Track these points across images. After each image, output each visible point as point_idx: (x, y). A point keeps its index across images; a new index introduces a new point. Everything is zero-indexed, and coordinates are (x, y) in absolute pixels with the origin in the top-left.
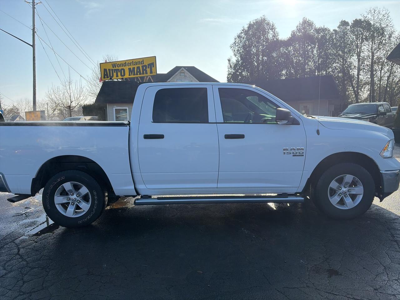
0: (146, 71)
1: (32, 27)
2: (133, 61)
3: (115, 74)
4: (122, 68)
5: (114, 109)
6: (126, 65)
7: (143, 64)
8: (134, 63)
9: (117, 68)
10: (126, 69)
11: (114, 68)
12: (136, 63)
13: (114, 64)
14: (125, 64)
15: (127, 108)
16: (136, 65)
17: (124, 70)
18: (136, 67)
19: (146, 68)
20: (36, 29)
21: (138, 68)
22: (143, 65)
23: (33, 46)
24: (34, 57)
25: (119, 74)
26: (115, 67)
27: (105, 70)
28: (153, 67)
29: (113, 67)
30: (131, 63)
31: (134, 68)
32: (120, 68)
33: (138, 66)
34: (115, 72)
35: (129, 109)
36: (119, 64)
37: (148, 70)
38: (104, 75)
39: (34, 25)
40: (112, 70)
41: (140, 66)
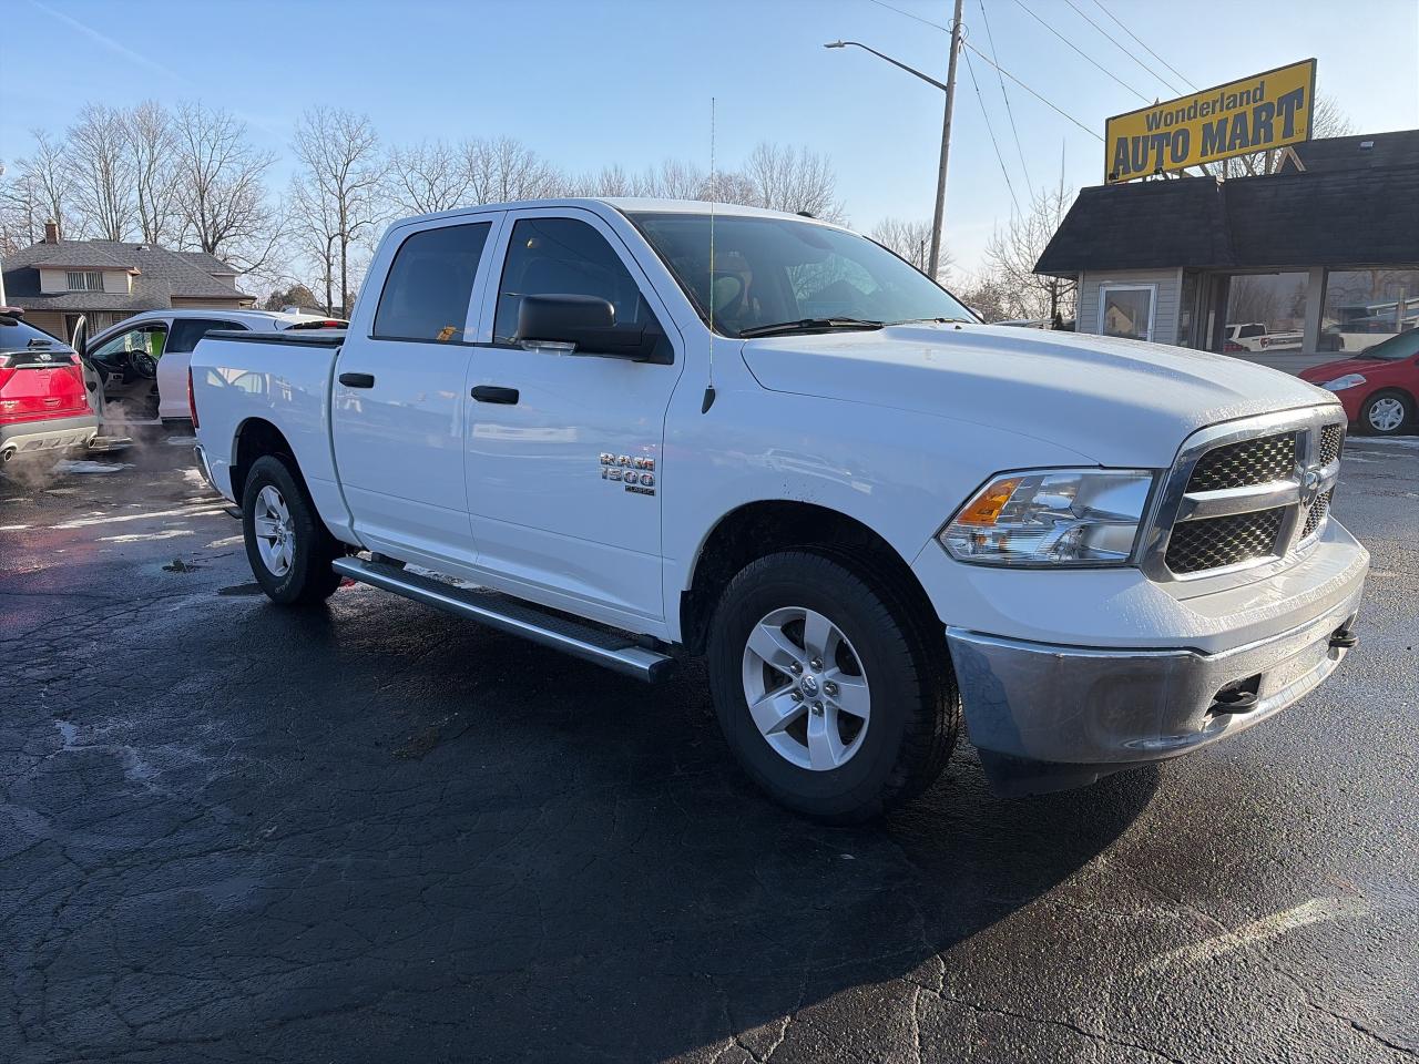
0: (1269, 127)
1: (952, 23)
2: (1223, 95)
3: (1152, 154)
4: (1181, 126)
5: (1104, 290)
6: (1195, 112)
7: (1261, 99)
8: (1226, 103)
9: (1163, 129)
10: (1195, 128)
11: (1154, 132)
12: (1235, 101)
13: (1154, 115)
14: (1192, 111)
15: (1153, 288)
16: (1235, 106)
17: (1185, 133)
18: (1230, 114)
19: (1270, 116)
20: (962, 28)
21: (1241, 118)
22: (1259, 103)
23: (948, 89)
24: (947, 126)
25: (1167, 151)
26: (1158, 127)
27: (1122, 142)
28: (1300, 106)
29: (1150, 129)
30: (1215, 102)
31: (1222, 123)
32: (1173, 129)
33: (1238, 110)
34: (1153, 148)
35: (1158, 290)
36: (1171, 114)
37: (1278, 123)
38: (1117, 162)
39: (958, 15)
40: (1146, 138)
41: (1249, 109)
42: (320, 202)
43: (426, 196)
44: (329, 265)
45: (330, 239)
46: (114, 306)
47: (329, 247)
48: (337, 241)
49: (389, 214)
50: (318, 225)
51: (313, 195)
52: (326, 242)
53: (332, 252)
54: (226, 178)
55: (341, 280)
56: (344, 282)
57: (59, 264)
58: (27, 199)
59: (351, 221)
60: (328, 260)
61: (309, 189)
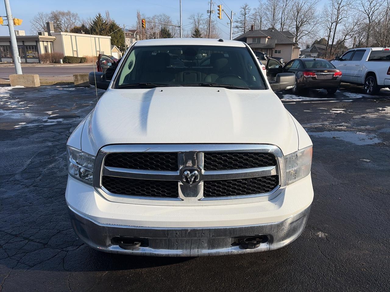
42: (331, 12)
43: (368, 7)
44: (330, 32)
45: (332, 24)
46: (261, 46)
47: (331, 26)
48: (335, 24)
49: (352, 14)
50: (330, 19)
51: (329, 10)
52: (331, 24)
53: (332, 28)
54: (305, 8)
55: (333, 36)
56: (334, 37)
57: (252, 36)
58: (255, 19)
59: (340, 17)
60: (330, 30)
61: (329, 8)
